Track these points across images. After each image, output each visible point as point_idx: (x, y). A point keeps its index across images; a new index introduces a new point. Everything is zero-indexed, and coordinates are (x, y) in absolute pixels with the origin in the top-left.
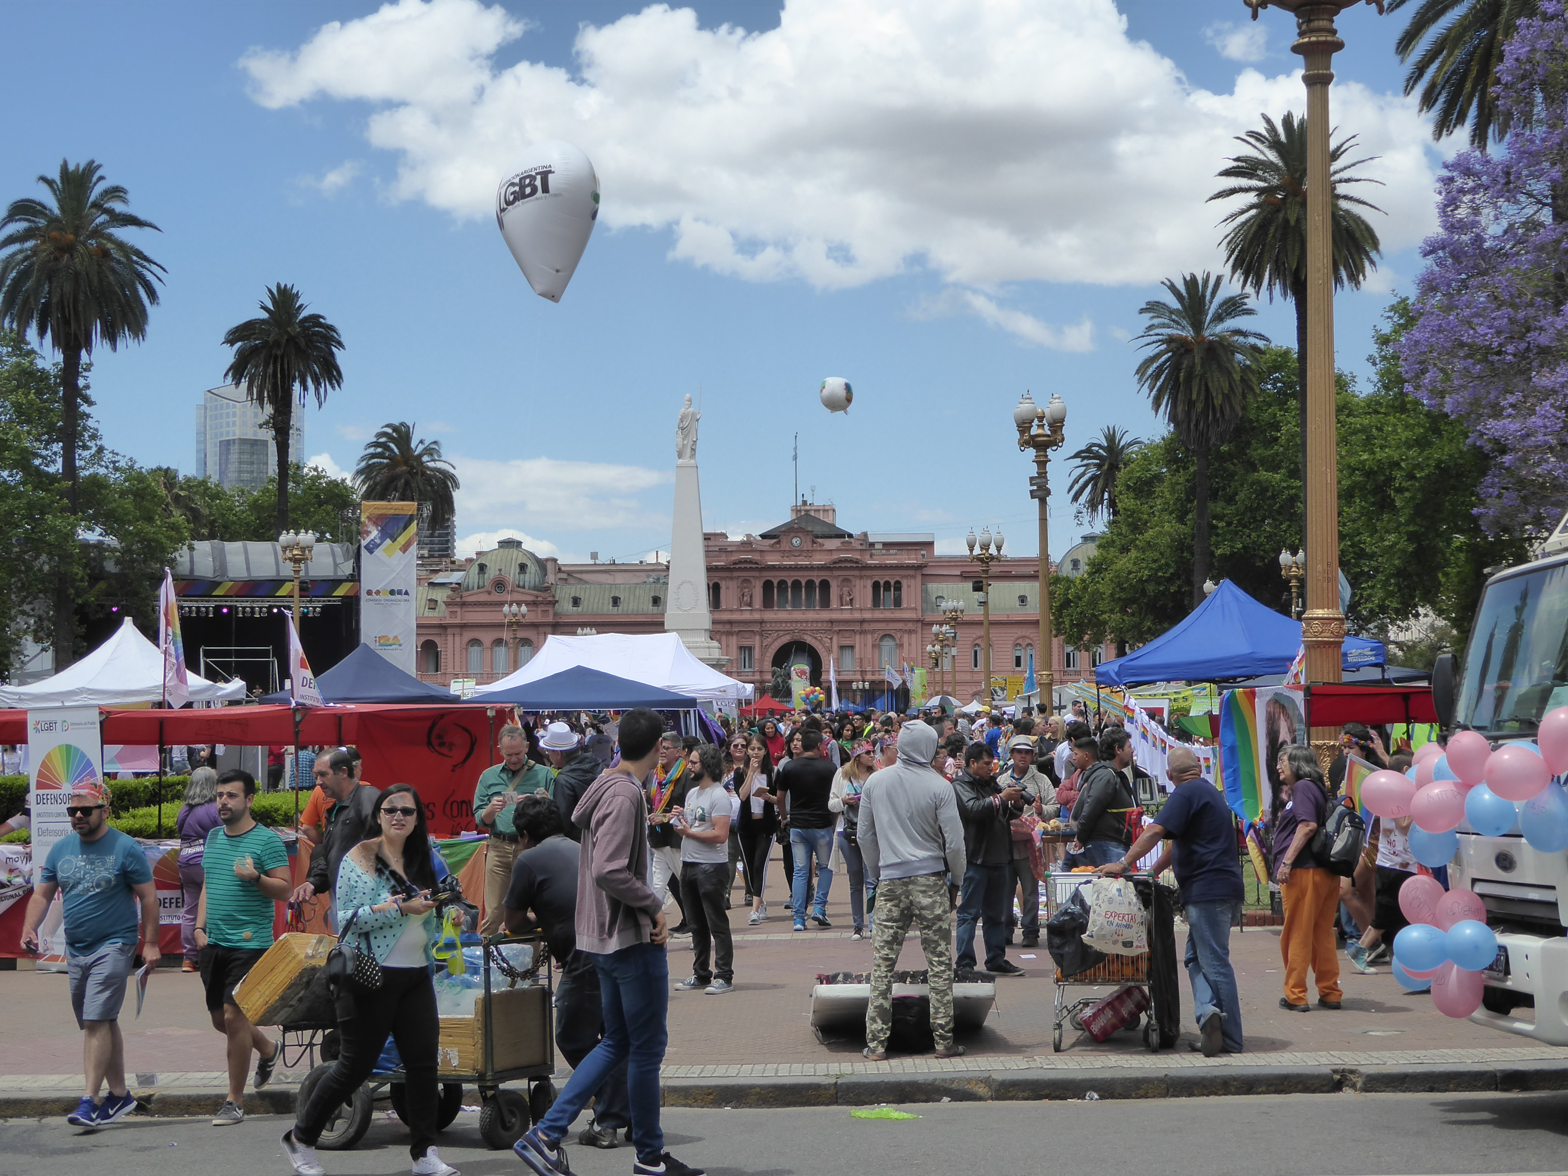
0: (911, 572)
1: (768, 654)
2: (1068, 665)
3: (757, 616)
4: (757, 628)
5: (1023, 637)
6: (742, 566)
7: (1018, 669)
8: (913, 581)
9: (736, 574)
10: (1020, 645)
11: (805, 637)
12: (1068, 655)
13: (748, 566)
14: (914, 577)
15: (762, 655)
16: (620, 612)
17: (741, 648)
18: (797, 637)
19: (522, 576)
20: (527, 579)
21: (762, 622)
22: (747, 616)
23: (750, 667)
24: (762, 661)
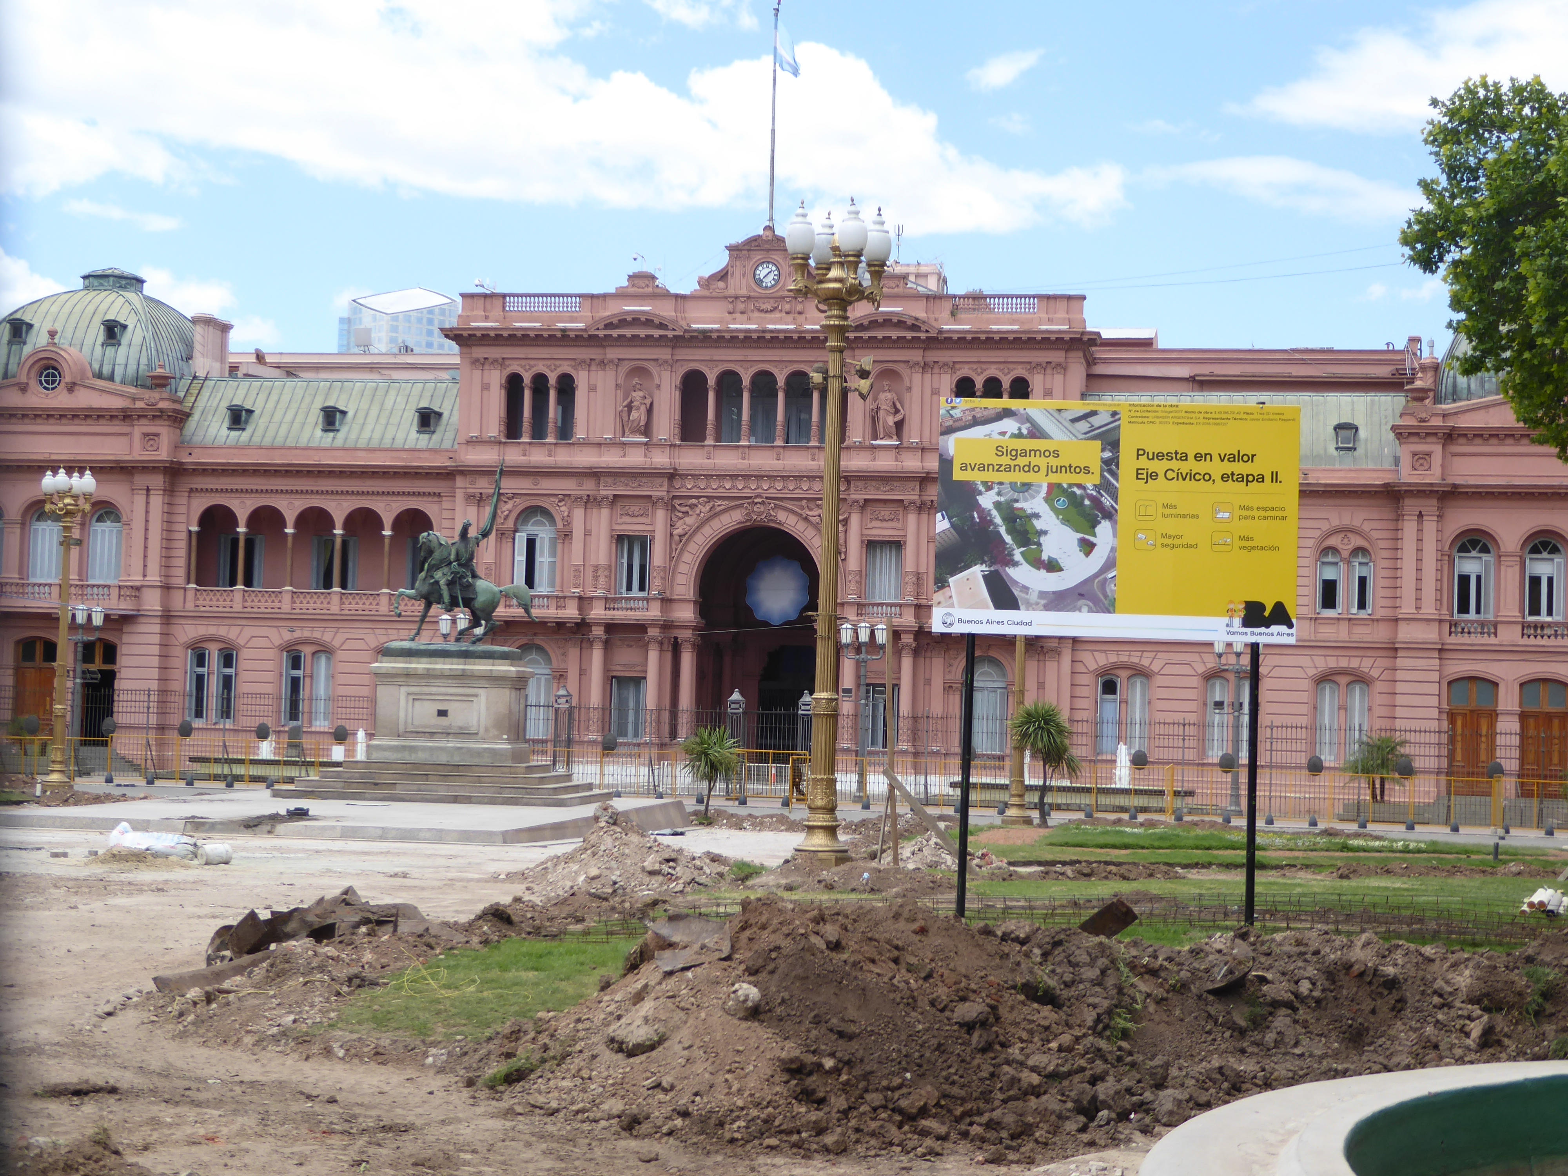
0: (1057, 356)
1: (687, 557)
2: (1464, 608)
3: (660, 459)
4: (660, 490)
5: (1345, 531)
6: (628, 332)
7: (1329, 613)
8: (1058, 378)
9: (613, 353)
10: (1334, 550)
11: (782, 516)
12: (1464, 580)
13: (642, 332)
14: (1062, 368)
15: (673, 559)
16: (339, 442)
17: (620, 539)
18: (760, 514)
19: (110, 351)
20: (121, 359)
21: (672, 475)
22: (635, 459)
23: (642, 588)
24: (669, 572)
